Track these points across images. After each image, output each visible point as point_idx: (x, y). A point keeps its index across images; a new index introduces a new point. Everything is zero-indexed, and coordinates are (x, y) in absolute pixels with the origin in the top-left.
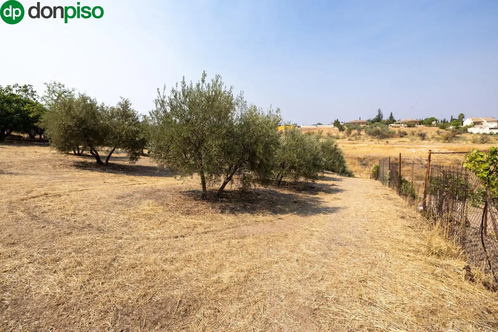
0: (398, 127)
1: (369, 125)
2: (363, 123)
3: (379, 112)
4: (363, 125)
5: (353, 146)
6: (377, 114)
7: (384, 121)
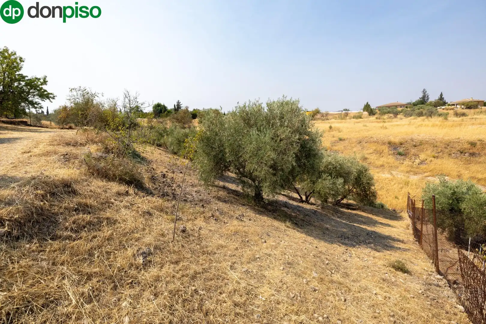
0: (453, 109)
1: (410, 108)
2: (401, 106)
3: (424, 93)
4: (401, 109)
5: (381, 124)
6: (421, 95)
7: (431, 103)
